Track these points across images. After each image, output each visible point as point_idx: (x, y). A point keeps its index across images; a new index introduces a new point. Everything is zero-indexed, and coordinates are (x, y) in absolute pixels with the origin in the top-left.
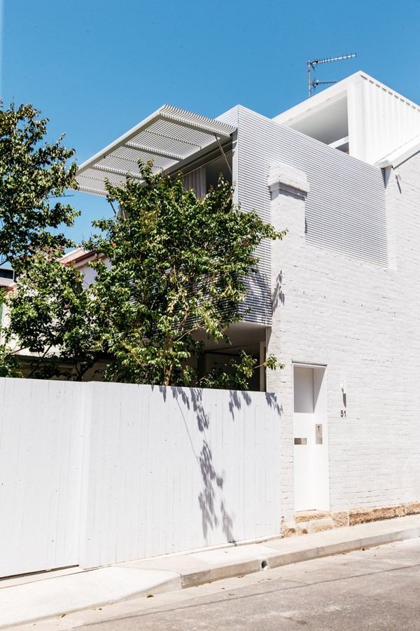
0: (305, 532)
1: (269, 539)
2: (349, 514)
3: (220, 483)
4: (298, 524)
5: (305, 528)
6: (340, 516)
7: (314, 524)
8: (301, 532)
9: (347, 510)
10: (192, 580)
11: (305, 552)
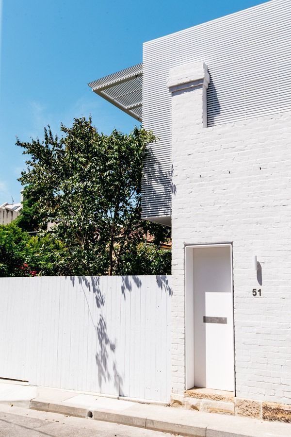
0: (195, 408)
1: (152, 403)
2: (262, 406)
3: (113, 348)
4: (187, 398)
5: (194, 404)
6: (246, 404)
7: (207, 404)
8: (189, 407)
9: (261, 400)
10: (37, 406)
11: (131, 418)
